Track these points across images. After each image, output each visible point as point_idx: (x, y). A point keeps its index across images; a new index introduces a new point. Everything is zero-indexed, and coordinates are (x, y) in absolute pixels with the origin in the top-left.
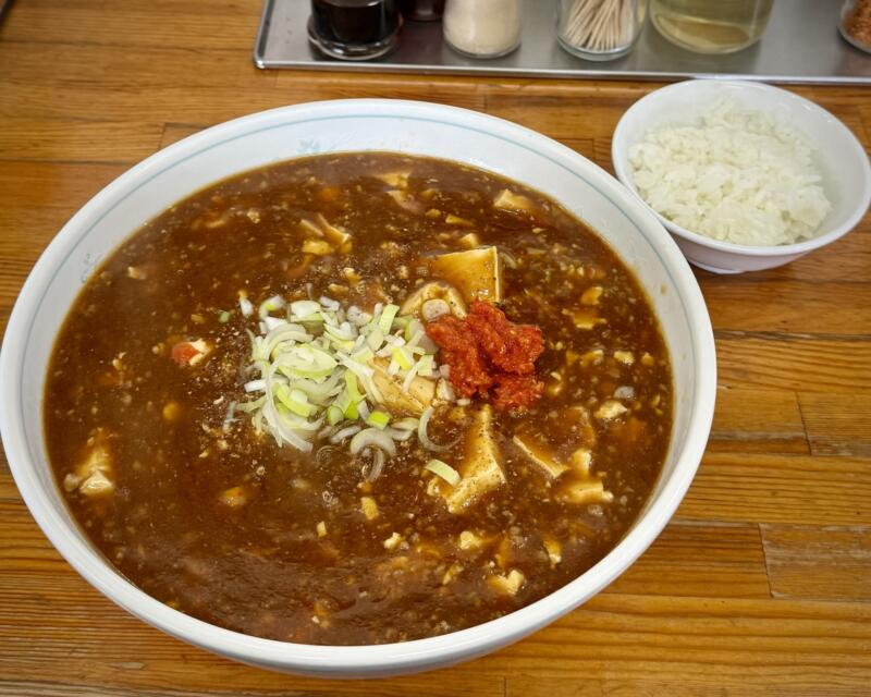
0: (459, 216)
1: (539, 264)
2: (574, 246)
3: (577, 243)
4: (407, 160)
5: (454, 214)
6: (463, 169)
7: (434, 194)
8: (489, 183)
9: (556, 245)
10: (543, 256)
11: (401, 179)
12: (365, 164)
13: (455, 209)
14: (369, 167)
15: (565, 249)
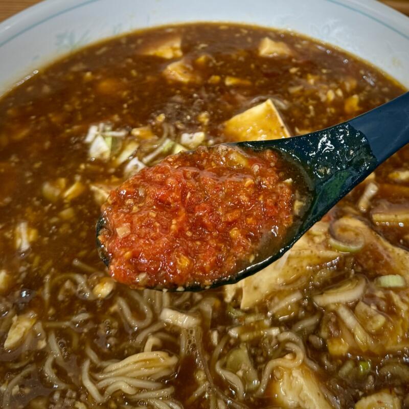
0: (236, 76)
1: (301, 99)
2: (324, 71)
3: (325, 68)
4: (170, 30)
5: (230, 75)
6: (222, 27)
7: (208, 61)
8: (249, 35)
9: (310, 76)
10: (302, 91)
11: (174, 49)
12: (133, 46)
13: (231, 71)
14: (137, 48)
15: (317, 77)
